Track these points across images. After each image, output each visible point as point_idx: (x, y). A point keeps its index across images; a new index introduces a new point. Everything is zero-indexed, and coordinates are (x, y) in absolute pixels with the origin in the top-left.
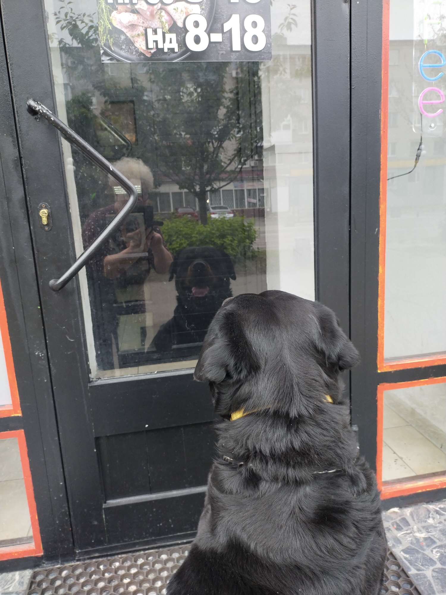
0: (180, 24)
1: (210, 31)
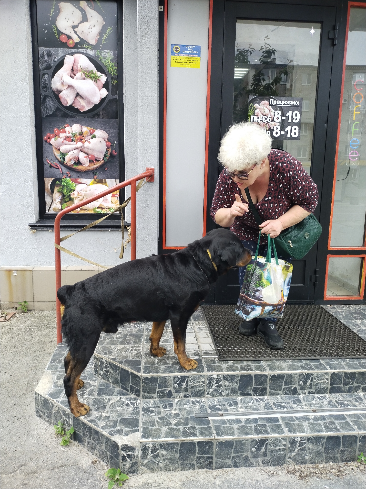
0: (272, 128)
1: (281, 131)
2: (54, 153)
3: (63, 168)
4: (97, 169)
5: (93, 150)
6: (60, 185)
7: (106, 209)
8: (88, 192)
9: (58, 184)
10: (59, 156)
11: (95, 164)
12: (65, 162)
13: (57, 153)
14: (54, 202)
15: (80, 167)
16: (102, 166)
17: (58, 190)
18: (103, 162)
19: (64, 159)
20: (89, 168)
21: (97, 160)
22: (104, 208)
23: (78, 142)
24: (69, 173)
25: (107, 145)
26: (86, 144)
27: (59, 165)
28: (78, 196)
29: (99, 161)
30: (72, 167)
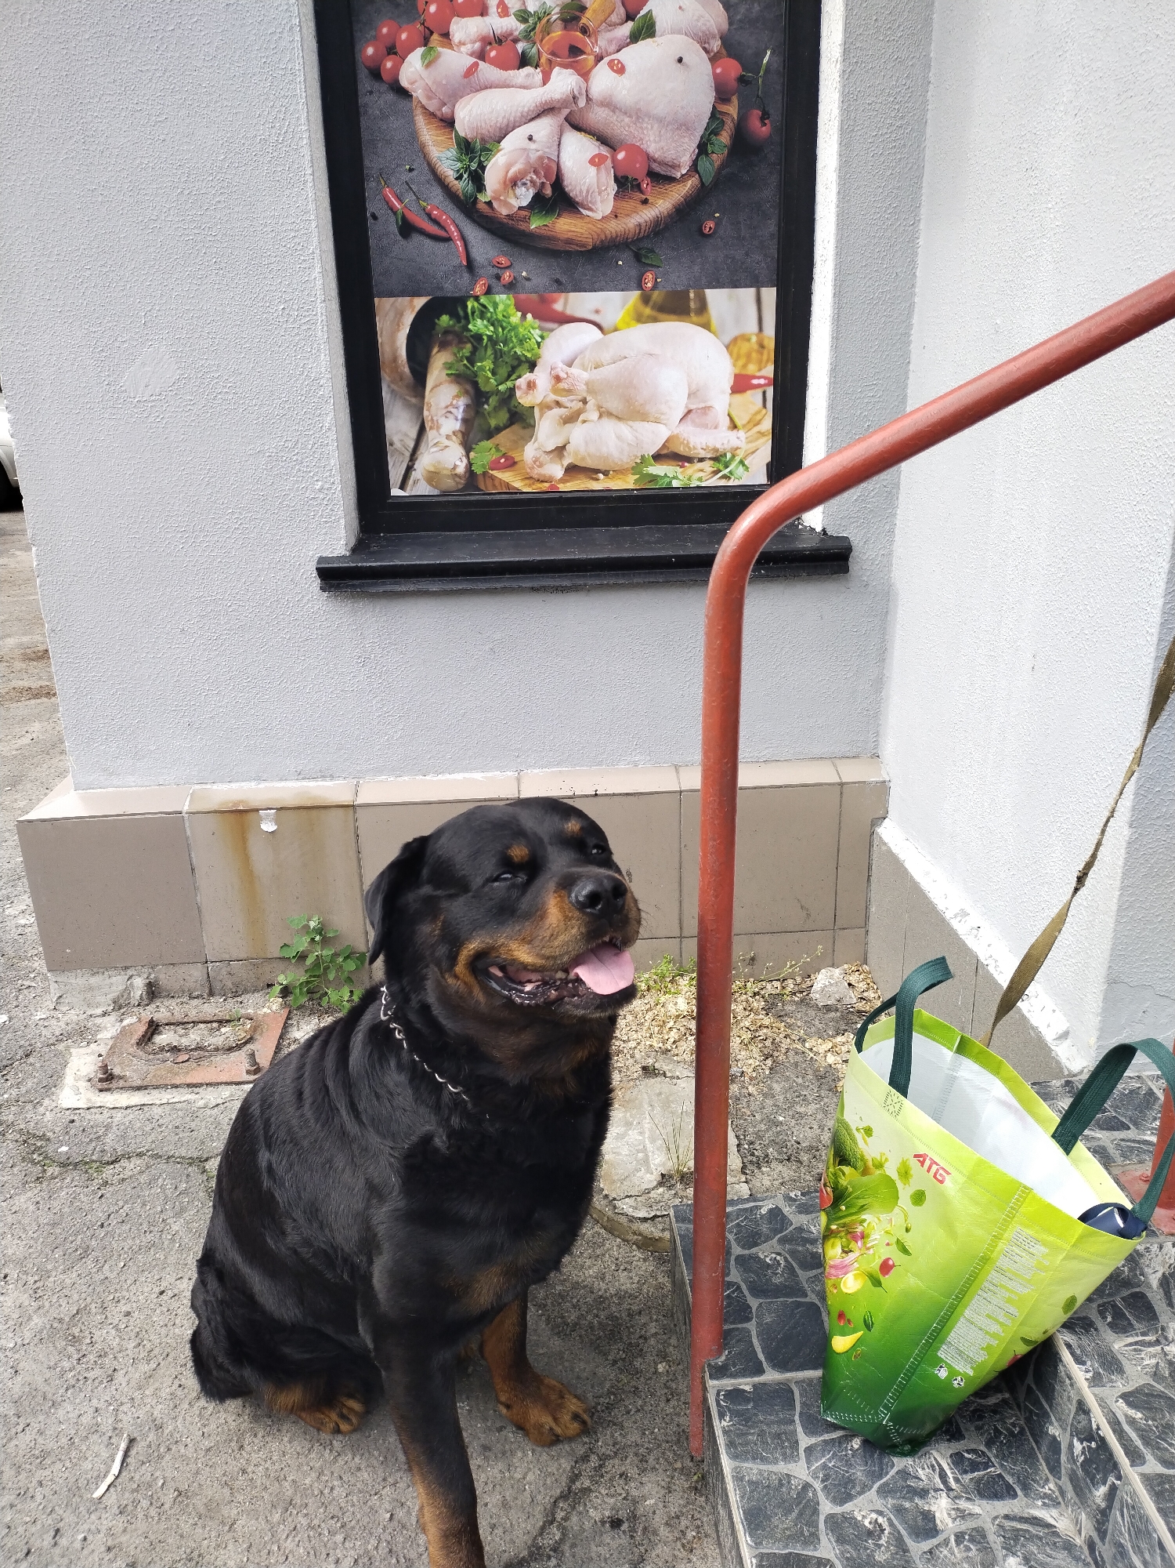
2: (422, 151)
3: (474, 234)
4: (659, 230)
5: (637, 114)
6: (460, 336)
7: (701, 460)
8: (608, 372)
9: (446, 332)
10: (446, 160)
11: (645, 202)
12: (482, 198)
13: (436, 144)
14: (431, 435)
15: (564, 226)
16: (685, 212)
17: (448, 366)
18: (691, 184)
19: (477, 179)
20: (614, 227)
21: (660, 178)
22: (690, 460)
23: (557, 70)
24: (503, 260)
25: (715, 76)
26: (602, 80)
27: (453, 220)
28: (553, 397)
29: (671, 180)
30: (522, 226)
